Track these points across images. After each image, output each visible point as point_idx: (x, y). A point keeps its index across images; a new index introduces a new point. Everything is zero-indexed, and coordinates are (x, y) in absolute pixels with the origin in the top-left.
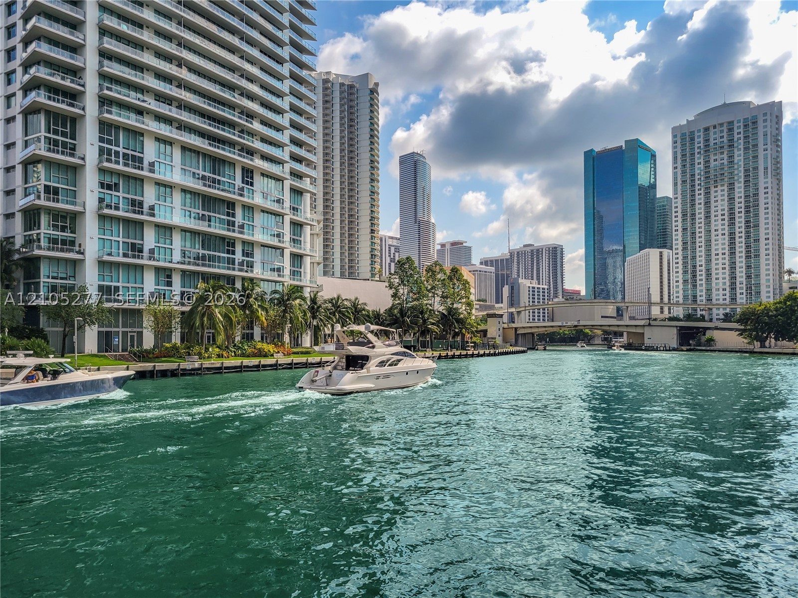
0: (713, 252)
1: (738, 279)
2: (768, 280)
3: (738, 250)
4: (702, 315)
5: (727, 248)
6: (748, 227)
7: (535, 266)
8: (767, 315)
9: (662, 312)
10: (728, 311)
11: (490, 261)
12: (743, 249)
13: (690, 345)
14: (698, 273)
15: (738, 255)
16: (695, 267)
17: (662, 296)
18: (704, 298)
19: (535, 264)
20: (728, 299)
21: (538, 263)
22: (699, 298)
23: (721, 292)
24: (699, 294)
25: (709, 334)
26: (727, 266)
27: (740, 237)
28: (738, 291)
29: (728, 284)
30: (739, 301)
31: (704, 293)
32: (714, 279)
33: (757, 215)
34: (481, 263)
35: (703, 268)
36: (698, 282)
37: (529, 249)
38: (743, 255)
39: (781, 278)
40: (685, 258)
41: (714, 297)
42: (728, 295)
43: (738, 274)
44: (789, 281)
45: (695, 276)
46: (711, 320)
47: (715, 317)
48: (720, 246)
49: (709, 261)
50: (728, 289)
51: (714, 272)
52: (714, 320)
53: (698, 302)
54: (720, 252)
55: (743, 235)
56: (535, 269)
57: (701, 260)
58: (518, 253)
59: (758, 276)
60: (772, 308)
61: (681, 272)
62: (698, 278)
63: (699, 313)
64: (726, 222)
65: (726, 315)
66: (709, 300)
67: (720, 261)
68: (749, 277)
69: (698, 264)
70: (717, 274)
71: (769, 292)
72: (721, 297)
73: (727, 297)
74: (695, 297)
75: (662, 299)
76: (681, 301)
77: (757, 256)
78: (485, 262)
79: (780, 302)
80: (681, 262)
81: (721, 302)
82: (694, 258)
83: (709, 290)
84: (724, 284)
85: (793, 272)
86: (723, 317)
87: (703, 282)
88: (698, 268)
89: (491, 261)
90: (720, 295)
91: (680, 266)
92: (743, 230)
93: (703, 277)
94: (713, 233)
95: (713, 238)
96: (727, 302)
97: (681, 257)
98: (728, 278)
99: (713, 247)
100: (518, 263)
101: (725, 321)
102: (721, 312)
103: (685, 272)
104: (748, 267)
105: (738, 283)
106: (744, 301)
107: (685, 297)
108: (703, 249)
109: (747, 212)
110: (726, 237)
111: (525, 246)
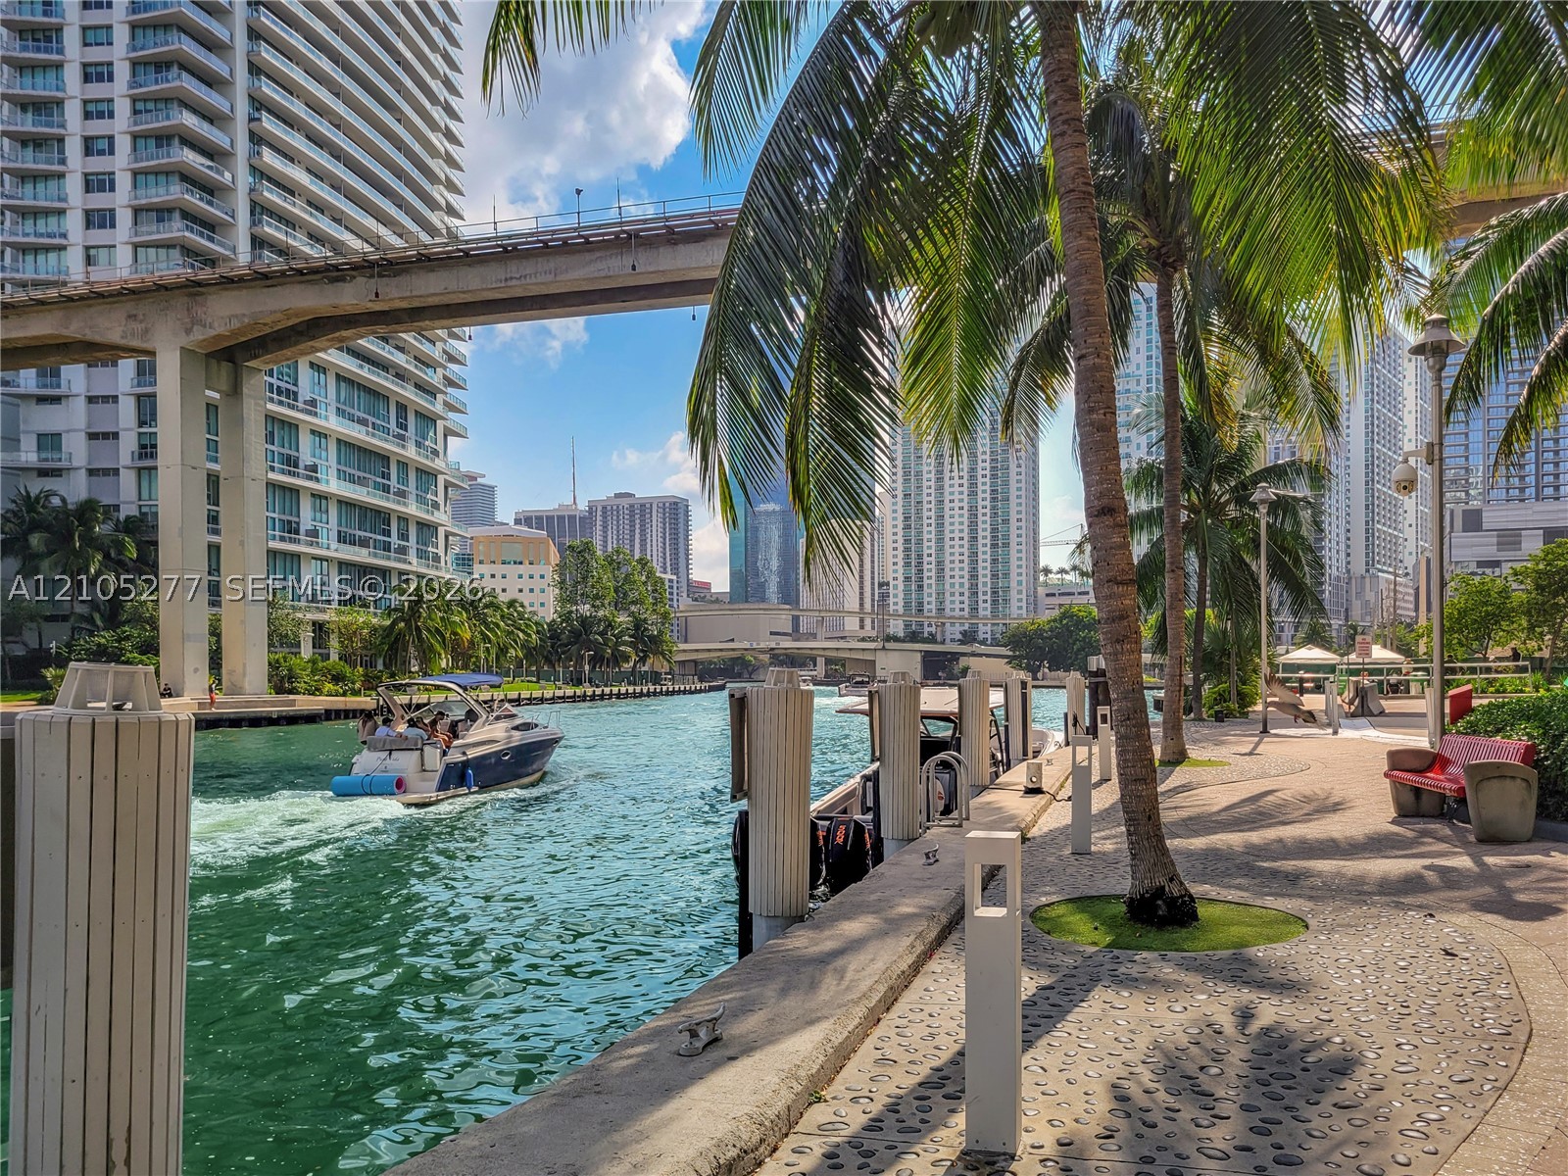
0: (948, 535)
1: (981, 579)
2: (1020, 583)
3: (981, 533)
4: (930, 634)
5: (966, 530)
6: (994, 499)
7: (637, 536)
8: (1041, 636)
9: (862, 627)
10: (966, 627)
11: (537, 518)
12: (988, 534)
13: (939, 678)
14: (926, 567)
15: (981, 541)
16: (920, 556)
17: (862, 599)
18: (933, 607)
19: (637, 531)
20: (967, 610)
21: (643, 531)
22: (926, 607)
23: (957, 598)
24: (926, 599)
25: (963, 662)
26: (965, 558)
27: (984, 515)
28: (981, 597)
29: (967, 586)
30: (981, 613)
31: (933, 599)
32: (947, 577)
33: (1006, 483)
34: (517, 522)
35: (933, 559)
36: (926, 582)
37: (625, 502)
38: (988, 541)
39: (1036, 579)
40: (907, 541)
41: (948, 606)
42: (967, 602)
43: (981, 572)
44: (1046, 584)
45: (921, 571)
46: (943, 642)
47: (948, 637)
48: (957, 527)
49: (940, 549)
50: (967, 594)
51: (948, 566)
52: (948, 641)
53: (926, 614)
54: (957, 535)
55: (988, 511)
56: (637, 541)
57: (929, 547)
58: (604, 508)
59: (1006, 575)
60: (1047, 627)
61: (901, 563)
62: (926, 574)
63: (927, 629)
64: (965, 489)
65: (964, 633)
66: (941, 610)
67: (957, 550)
68: (995, 576)
69: (926, 552)
70: (952, 569)
71: (1020, 600)
72: (957, 606)
73: (966, 606)
74: (921, 604)
75: (862, 605)
76: (901, 611)
77: (1006, 545)
78: (525, 520)
79: (1055, 621)
80: (901, 548)
81: (957, 613)
82: (920, 542)
83: (940, 594)
84: (962, 585)
85: (1050, 572)
86: (960, 637)
87: (933, 581)
88: (926, 559)
89: (539, 519)
90: (957, 604)
91: (900, 554)
92: (987, 503)
93: (933, 574)
94: (947, 505)
95: (947, 513)
96: (966, 613)
97: (901, 541)
98: (967, 577)
99: (947, 528)
100: (605, 527)
101: (962, 642)
102: (958, 628)
103: (907, 564)
104: (994, 561)
105: (980, 586)
106: (988, 613)
107: (907, 605)
108: (932, 528)
109: (994, 476)
110: (965, 512)
111: (617, 496)
